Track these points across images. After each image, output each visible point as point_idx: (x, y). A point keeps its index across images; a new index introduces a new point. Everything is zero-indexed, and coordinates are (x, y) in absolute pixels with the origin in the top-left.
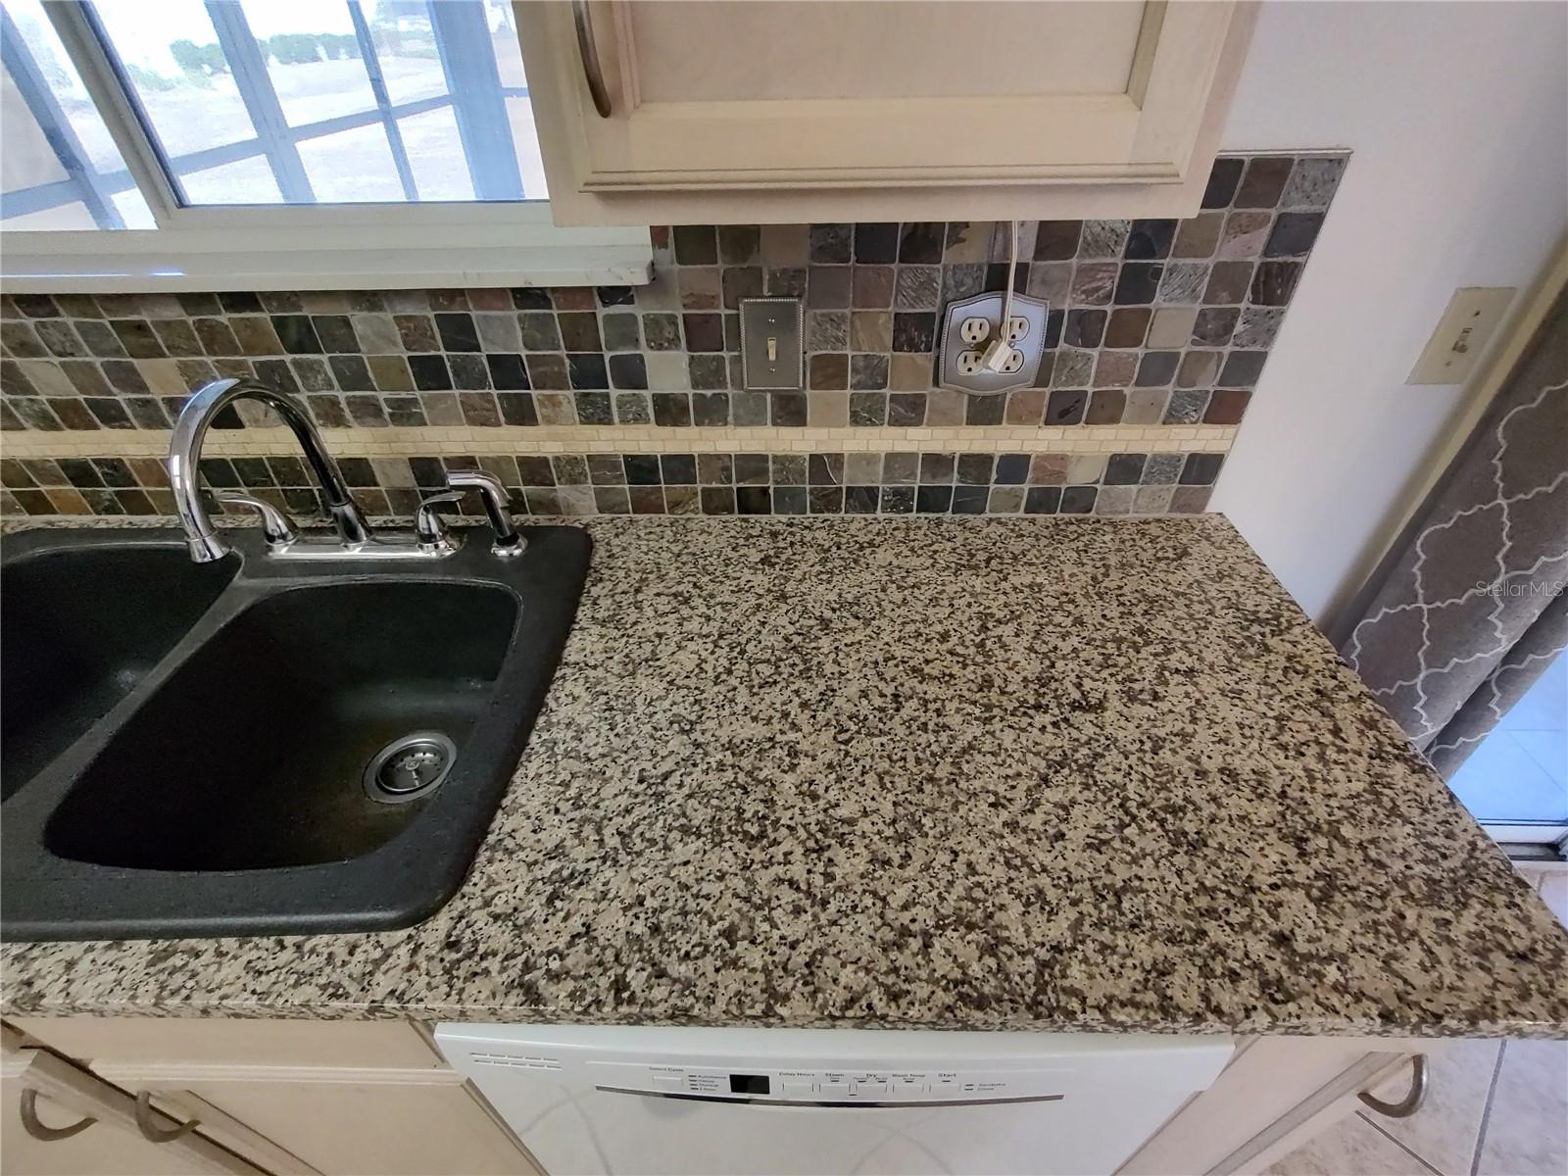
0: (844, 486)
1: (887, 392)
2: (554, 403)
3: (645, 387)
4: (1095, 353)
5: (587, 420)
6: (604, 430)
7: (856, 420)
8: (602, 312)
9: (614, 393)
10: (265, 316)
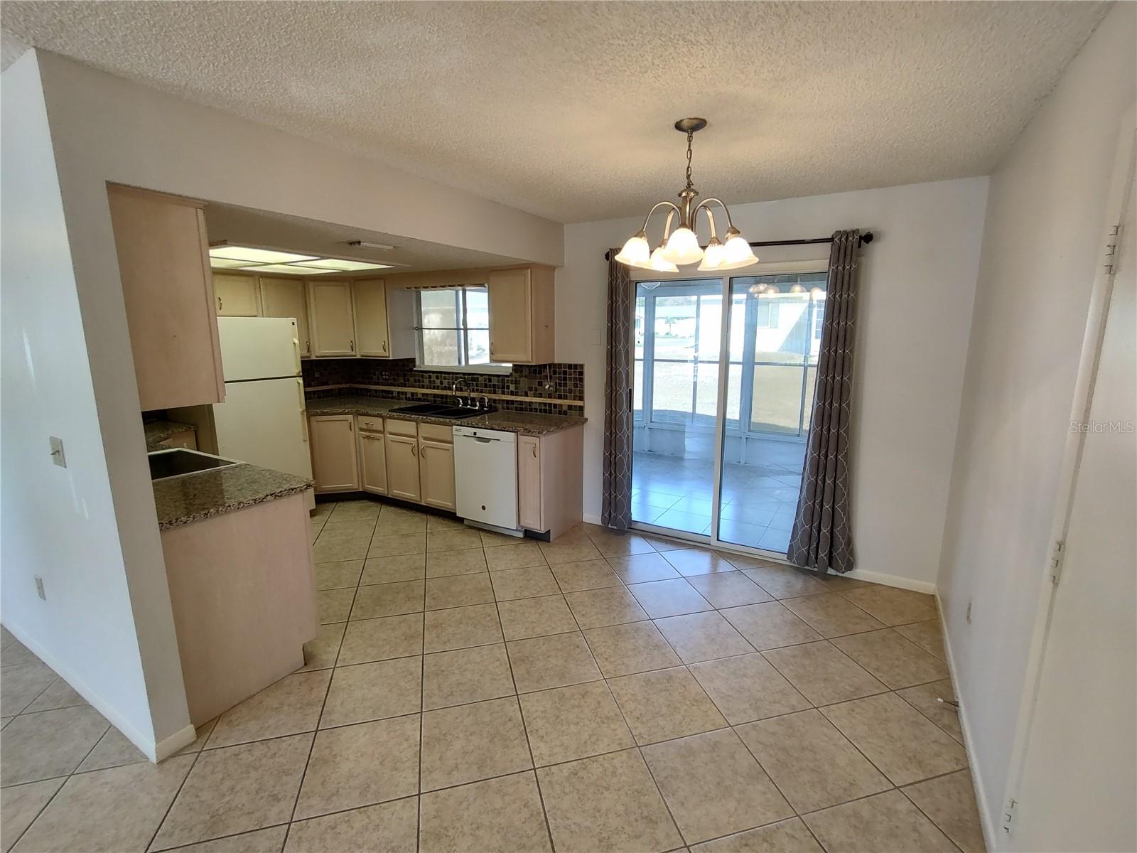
1: (538, 392)
2: (499, 391)
3: (509, 389)
4: (562, 388)
5: (502, 394)
6: (504, 396)
7: (534, 396)
8: (505, 378)
9: (506, 390)
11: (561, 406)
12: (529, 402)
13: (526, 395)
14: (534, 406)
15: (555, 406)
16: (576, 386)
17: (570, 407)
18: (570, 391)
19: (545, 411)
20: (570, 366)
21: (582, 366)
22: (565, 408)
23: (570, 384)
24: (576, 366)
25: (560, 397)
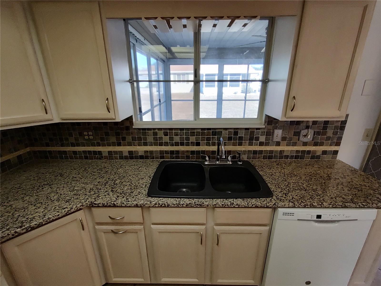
0: (284, 155)
1: (292, 141)
2: (246, 142)
3: (258, 141)
4: (320, 136)
5: (249, 145)
6: (251, 147)
7: (287, 145)
8: (255, 131)
9: (254, 141)
10: (211, 131)
11: (315, 152)
13: (278, 144)
16: (335, 133)
17: (324, 152)
18: (328, 138)
22: (319, 154)
23: (330, 133)
25: (316, 144)
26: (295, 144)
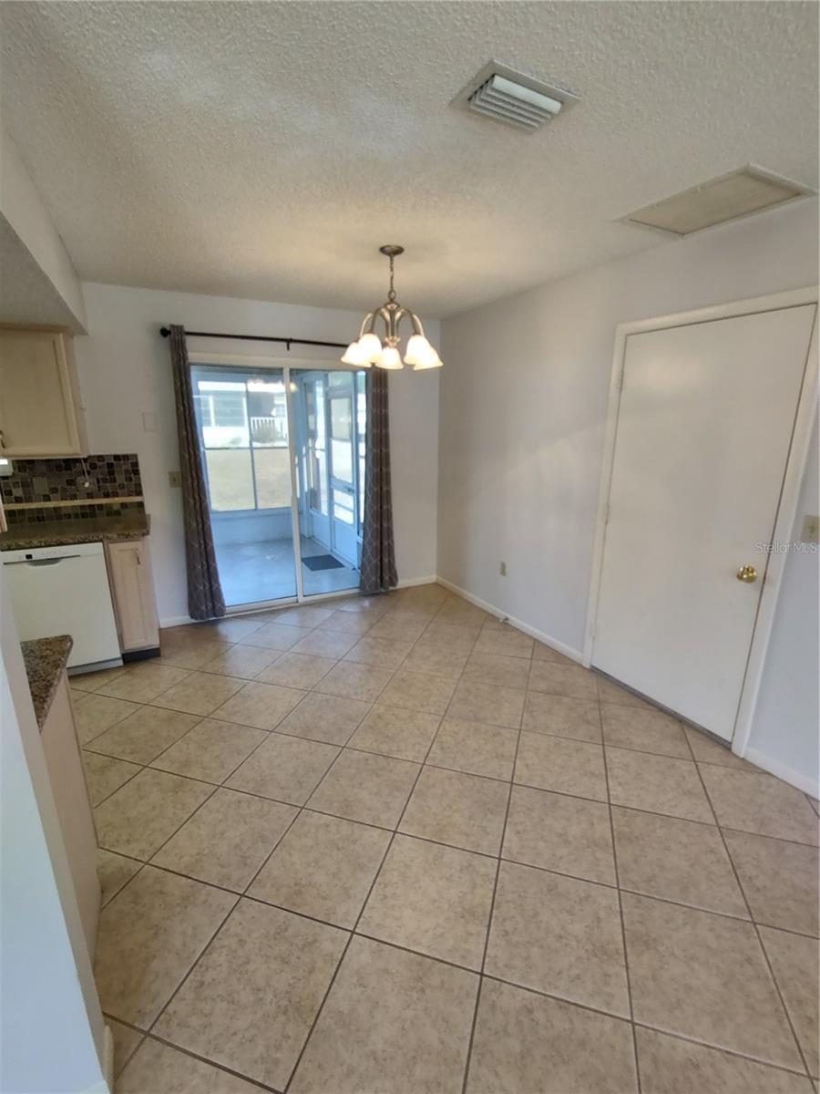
1: (68, 493)
4: (108, 484)
7: (62, 499)
11: (109, 506)
12: (54, 508)
13: (47, 498)
14: (63, 512)
15: (100, 507)
16: (128, 479)
17: (124, 505)
19: (84, 515)
20: (117, 457)
21: (135, 456)
22: (116, 508)
23: (120, 479)
24: (126, 457)
25: (107, 495)
26: (74, 497)
